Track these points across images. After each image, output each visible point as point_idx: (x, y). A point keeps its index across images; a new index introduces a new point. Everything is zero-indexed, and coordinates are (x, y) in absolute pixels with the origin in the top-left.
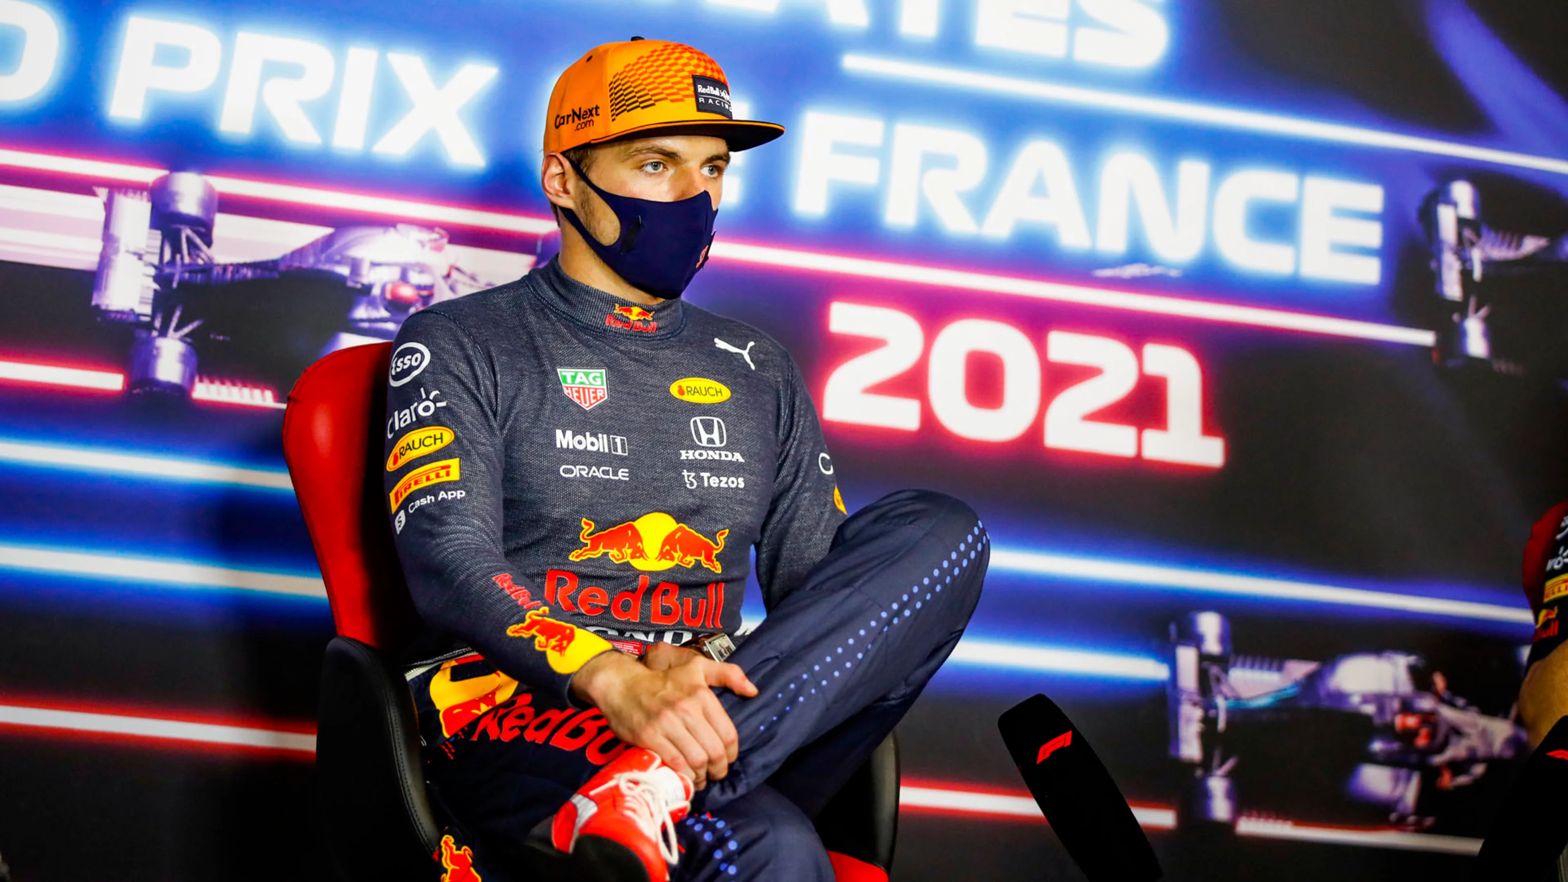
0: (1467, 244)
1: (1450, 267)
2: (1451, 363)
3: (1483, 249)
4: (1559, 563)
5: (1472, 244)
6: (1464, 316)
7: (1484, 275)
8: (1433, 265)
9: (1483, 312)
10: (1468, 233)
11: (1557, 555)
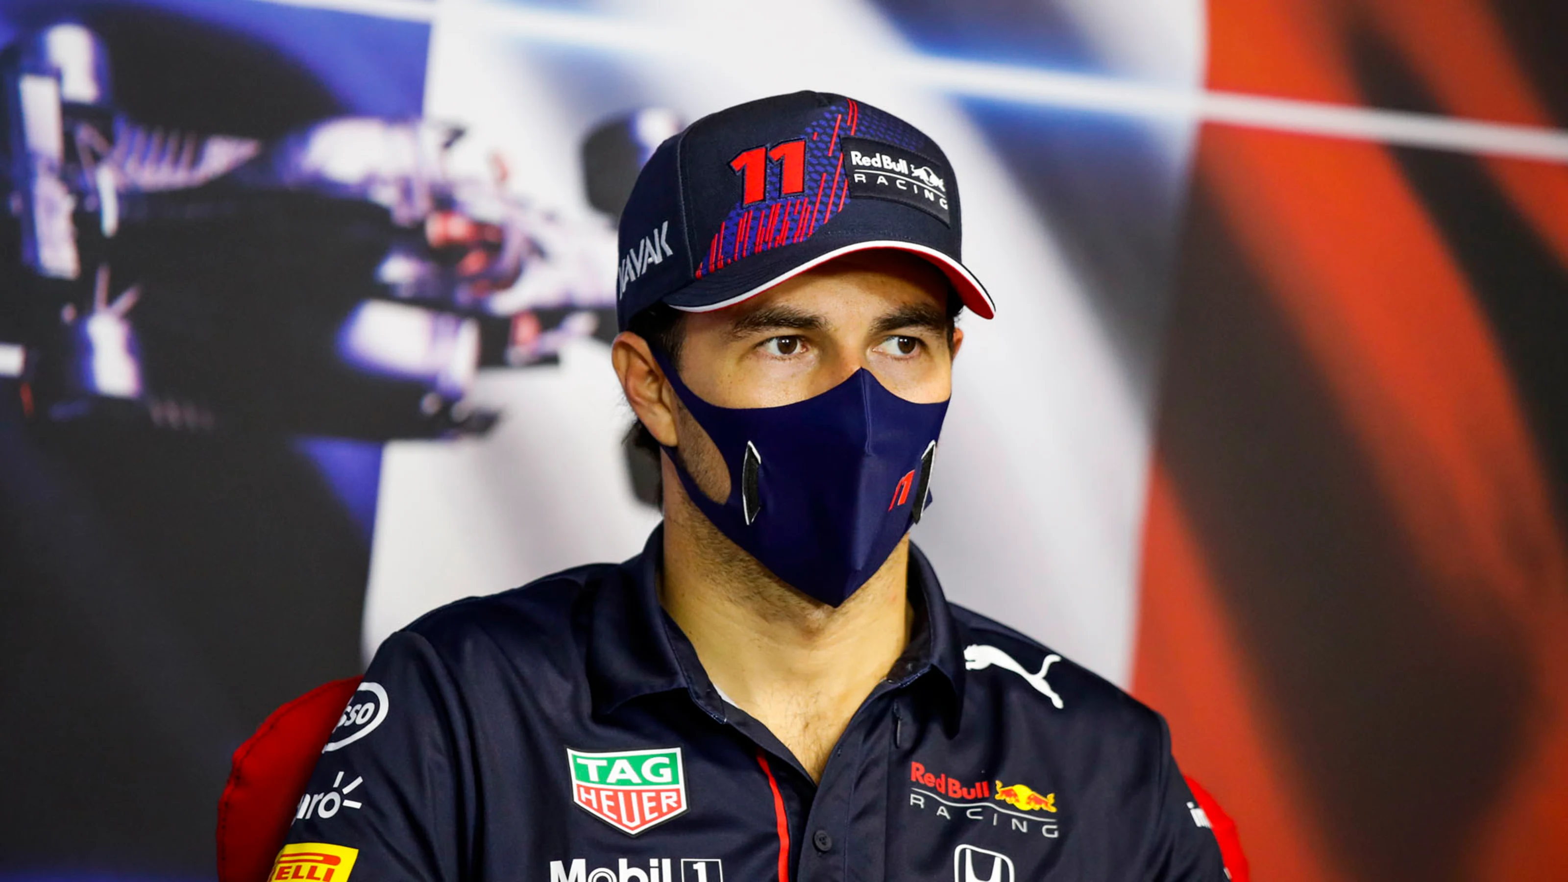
0: (85, 158)
1: (52, 209)
2: (59, 412)
3: (120, 167)
4: (329, 806)
5: (97, 158)
6: (85, 310)
7: (123, 222)
8: (15, 204)
9: (125, 301)
10: (85, 134)
11: (328, 789)
